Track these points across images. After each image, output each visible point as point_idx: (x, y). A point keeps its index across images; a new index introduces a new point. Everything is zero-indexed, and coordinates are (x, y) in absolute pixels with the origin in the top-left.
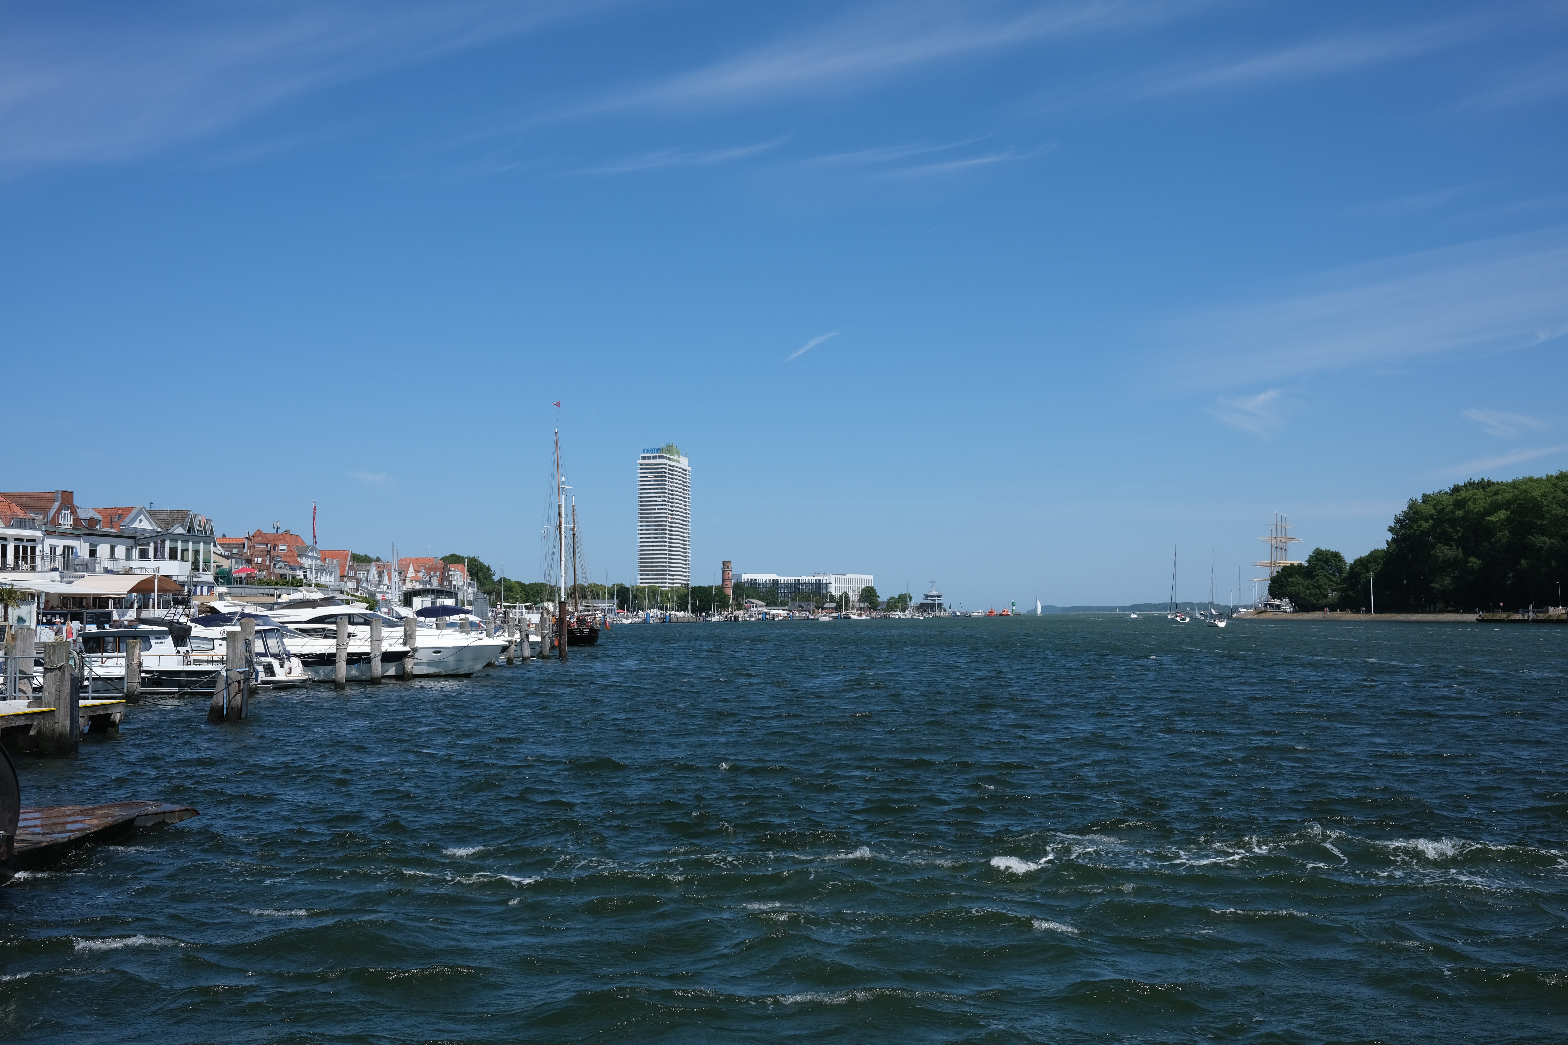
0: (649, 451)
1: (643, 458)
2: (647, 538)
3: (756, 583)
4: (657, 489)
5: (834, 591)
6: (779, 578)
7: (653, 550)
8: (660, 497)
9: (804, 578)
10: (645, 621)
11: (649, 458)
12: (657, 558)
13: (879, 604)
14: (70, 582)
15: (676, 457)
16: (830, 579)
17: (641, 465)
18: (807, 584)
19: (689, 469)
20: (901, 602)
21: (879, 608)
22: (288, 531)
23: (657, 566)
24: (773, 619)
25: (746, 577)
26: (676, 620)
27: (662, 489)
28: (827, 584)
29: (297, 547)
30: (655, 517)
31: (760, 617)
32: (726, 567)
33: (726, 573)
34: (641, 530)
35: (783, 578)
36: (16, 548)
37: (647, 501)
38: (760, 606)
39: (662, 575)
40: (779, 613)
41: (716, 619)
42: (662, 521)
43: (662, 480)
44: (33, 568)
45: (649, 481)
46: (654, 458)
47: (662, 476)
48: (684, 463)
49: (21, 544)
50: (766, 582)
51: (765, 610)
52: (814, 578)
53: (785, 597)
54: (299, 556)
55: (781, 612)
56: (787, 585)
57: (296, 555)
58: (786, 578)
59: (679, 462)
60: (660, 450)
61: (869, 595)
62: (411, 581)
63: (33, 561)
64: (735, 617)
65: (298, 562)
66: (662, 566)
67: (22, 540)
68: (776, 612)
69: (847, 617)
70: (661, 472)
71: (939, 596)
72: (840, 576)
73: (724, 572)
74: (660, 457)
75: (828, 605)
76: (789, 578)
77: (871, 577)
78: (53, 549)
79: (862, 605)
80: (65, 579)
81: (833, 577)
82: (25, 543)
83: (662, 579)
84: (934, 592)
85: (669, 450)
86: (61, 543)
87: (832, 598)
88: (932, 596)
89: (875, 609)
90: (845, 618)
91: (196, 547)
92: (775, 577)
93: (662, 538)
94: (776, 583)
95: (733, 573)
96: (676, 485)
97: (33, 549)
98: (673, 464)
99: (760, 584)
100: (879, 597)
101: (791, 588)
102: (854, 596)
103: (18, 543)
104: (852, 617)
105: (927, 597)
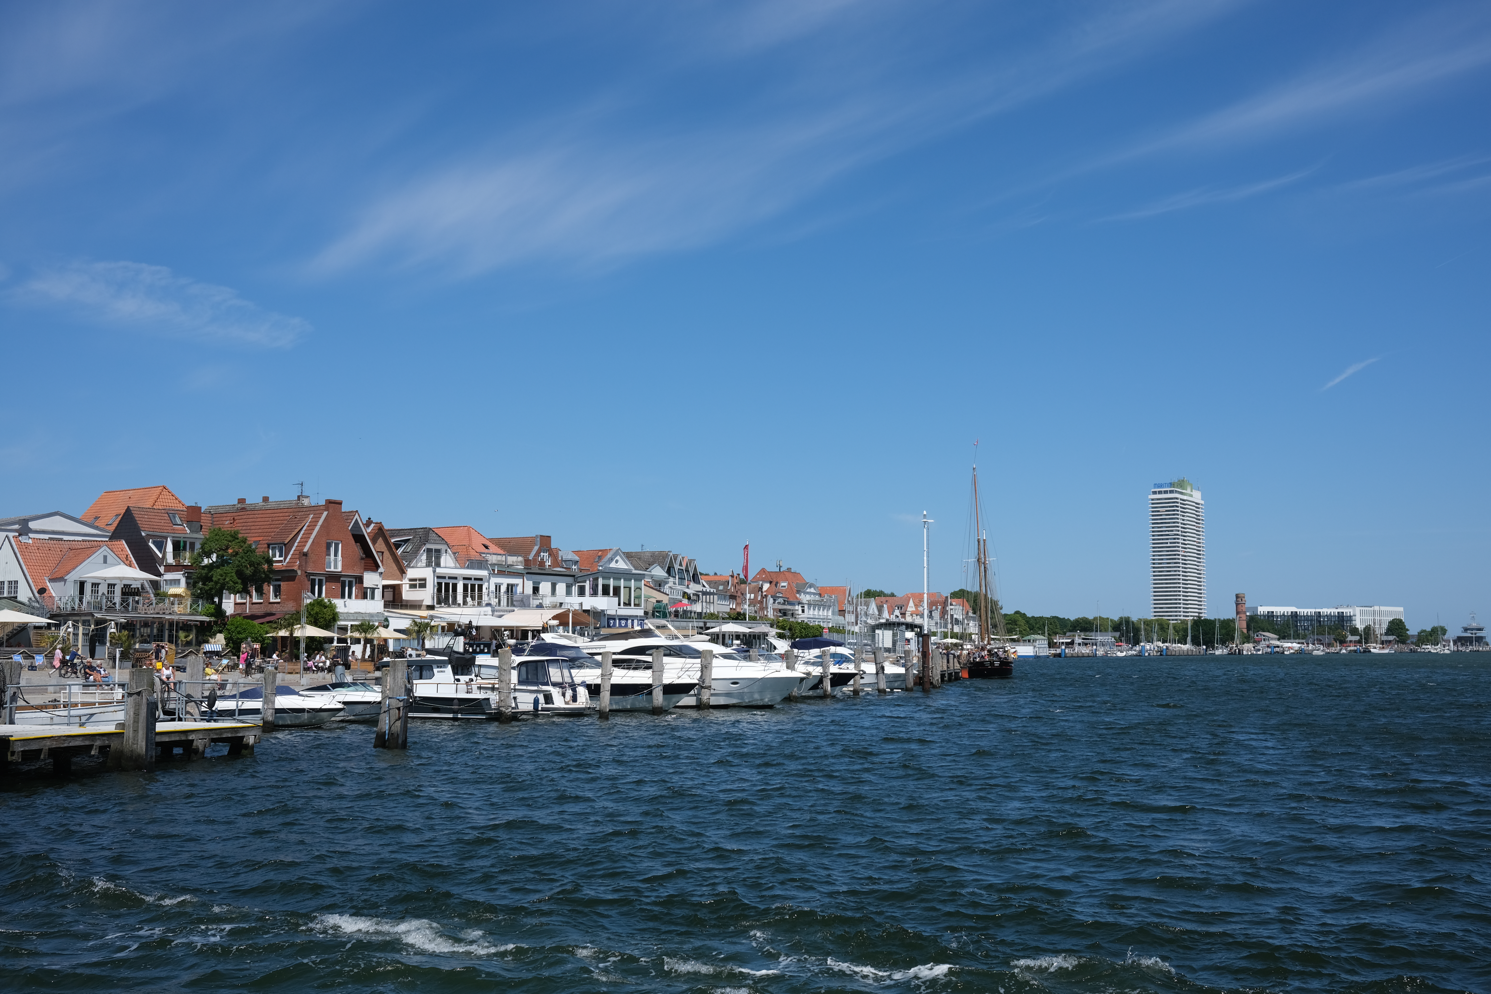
0: (1161, 486)
1: (1155, 493)
2: (1160, 572)
3: (1273, 616)
4: (1169, 523)
5: (1360, 626)
6: (1298, 610)
7: (1167, 583)
8: (1172, 531)
9: (1325, 611)
10: (1140, 655)
11: (1160, 492)
12: (1170, 591)
13: (1408, 637)
14: (500, 616)
15: (1188, 491)
16: (1354, 611)
17: (1153, 500)
18: (1329, 617)
19: (1203, 502)
20: (1434, 635)
21: (1409, 642)
22: (789, 569)
23: (1171, 600)
24: (1283, 653)
25: (1263, 610)
26: (1173, 653)
27: (1174, 523)
28: (1350, 616)
29: (797, 584)
30: (1168, 551)
31: (1269, 650)
32: (1239, 599)
33: (1240, 606)
34: (1154, 564)
35: (1302, 610)
36: (465, 587)
37: (1159, 535)
38: (1272, 639)
39: (1176, 608)
40: (1291, 646)
41: (1218, 652)
42: (1175, 555)
43: (1174, 515)
44: (479, 604)
45: (1161, 515)
46: (1166, 492)
47: (1174, 510)
48: (1197, 496)
49: (469, 583)
50: (1284, 615)
51: (1278, 643)
52: (1337, 611)
53: (1305, 629)
54: (798, 592)
55: (1295, 645)
56: (1307, 618)
57: (795, 591)
58: (1306, 611)
59: (1191, 496)
60: (1171, 485)
61: (1396, 628)
62: (912, 615)
63: (480, 597)
64: (1239, 650)
65: (797, 598)
66: (1176, 599)
67: (470, 579)
68: (1289, 645)
69: (1367, 651)
70: (1172, 506)
71: (1480, 629)
72: (1368, 609)
73: (1237, 605)
74: (1171, 492)
75: (1350, 638)
76: (1309, 610)
77: (1401, 609)
78: (498, 587)
79: (1391, 638)
80: (496, 613)
81: (1358, 610)
82: (473, 582)
83: (1176, 612)
84: (1474, 625)
85: (1181, 484)
86: (505, 581)
87: (1354, 631)
88: (1472, 629)
89: (1403, 642)
90: (1365, 652)
91: (627, 584)
92: (1294, 609)
93: (1175, 571)
94: (1295, 615)
95: (1247, 605)
96: (1189, 519)
97: (480, 587)
98: (1185, 498)
99: (1277, 616)
100: (1408, 630)
101: (1311, 620)
102: (1381, 629)
103: (466, 582)
104: (1372, 650)
105: (1466, 630)
